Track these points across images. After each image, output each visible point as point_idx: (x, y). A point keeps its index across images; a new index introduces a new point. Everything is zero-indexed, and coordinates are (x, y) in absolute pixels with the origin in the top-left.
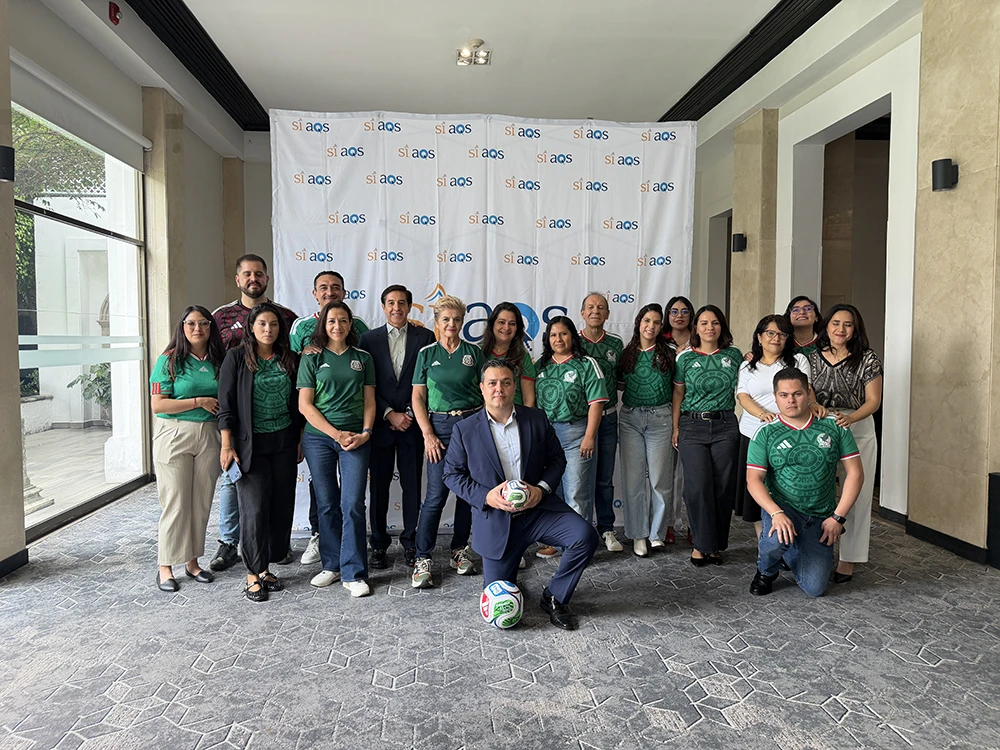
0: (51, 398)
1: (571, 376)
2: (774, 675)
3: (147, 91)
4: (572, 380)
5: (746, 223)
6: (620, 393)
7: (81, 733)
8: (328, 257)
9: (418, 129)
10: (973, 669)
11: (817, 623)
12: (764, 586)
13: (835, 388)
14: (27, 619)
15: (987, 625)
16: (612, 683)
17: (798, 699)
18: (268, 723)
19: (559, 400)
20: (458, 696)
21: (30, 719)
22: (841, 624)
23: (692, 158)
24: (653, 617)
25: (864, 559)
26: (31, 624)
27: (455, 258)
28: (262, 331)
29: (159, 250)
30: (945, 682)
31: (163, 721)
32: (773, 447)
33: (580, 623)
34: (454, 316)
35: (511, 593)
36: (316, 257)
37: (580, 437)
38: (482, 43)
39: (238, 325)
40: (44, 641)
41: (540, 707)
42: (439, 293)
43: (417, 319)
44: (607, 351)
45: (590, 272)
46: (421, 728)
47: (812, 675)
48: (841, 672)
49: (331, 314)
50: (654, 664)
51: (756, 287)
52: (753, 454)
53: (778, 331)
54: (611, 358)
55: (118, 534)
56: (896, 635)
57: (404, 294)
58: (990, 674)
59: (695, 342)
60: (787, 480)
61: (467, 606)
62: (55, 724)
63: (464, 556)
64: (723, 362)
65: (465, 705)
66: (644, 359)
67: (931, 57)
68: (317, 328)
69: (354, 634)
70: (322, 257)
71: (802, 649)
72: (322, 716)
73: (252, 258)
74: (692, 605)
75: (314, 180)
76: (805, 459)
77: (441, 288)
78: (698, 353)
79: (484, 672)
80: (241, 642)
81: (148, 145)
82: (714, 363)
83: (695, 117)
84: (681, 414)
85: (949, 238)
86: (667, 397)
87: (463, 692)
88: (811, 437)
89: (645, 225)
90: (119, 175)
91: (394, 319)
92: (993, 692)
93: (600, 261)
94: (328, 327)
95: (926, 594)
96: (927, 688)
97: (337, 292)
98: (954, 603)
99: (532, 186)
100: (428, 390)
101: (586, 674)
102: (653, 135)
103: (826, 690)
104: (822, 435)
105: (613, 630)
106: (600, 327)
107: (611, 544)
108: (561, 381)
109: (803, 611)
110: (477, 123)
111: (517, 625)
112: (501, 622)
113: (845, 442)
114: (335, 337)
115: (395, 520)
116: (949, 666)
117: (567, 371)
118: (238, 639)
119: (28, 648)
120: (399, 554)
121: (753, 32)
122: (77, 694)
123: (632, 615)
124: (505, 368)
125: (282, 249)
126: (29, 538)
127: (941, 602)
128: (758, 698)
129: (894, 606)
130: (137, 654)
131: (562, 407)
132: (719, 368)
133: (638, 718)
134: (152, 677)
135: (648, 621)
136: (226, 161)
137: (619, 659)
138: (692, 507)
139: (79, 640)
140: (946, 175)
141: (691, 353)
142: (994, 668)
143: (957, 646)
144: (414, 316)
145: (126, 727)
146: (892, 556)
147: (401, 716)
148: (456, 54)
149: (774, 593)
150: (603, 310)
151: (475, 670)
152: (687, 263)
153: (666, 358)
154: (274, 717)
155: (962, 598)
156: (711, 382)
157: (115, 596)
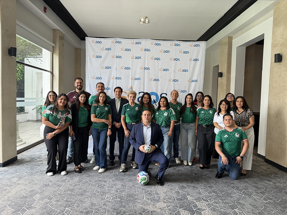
0: (28, 113)
1: (166, 114)
2: (218, 202)
3: (54, 30)
4: (166, 115)
5: (223, 69)
6: (181, 118)
7: (26, 208)
8: (101, 78)
9: (126, 43)
10: (277, 204)
11: (233, 187)
12: (220, 176)
13: (240, 121)
14: (15, 176)
15: (284, 190)
16: (172, 202)
17: (224, 210)
18: (76, 208)
19: (162, 121)
20: (128, 203)
21: (13, 204)
22: (240, 188)
23: (204, 52)
24: (186, 183)
25: (250, 169)
26: (16, 177)
27: (136, 79)
28: (81, 99)
29: (56, 74)
30: (268, 207)
31: (48, 206)
32: (223, 137)
33: (165, 184)
34: (133, 96)
35: (145, 175)
36: (97, 78)
37: (168, 131)
38: (147, 17)
39: (75, 97)
40: (19, 182)
41: (150, 208)
42: (131, 89)
43: (125, 96)
44: (177, 107)
45: (174, 84)
46: (117, 212)
47: (229, 203)
48: (238, 203)
49: (101, 95)
50: (184, 197)
51: (225, 88)
52: (217, 138)
53: (225, 104)
54: (179, 109)
55: (42, 153)
56: (256, 192)
57: (120, 89)
58: (282, 205)
59: (202, 105)
60: (227, 146)
61: (134, 177)
62: (20, 205)
63: (135, 163)
64: (210, 112)
65: (130, 206)
66: (188, 109)
67: (276, 24)
68: (97, 98)
69: (102, 184)
70: (99, 78)
71: (228, 195)
72: (90, 207)
73: (79, 79)
74: (198, 180)
75: (97, 57)
76: (232, 140)
77: (131, 87)
78: (203, 109)
79: (136, 197)
80: (71, 185)
81: (54, 45)
82: (208, 112)
83: (206, 40)
84: (198, 125)
85: (279, 76)
86: (194, 121)
87: (129, 202)
88: (233, 134)
89: (190, 70)
90: (46, 54)
91: (117, 96)
92: (282, 211)
93: (177, 81)
94: (100, 98)
95: (267, 180)
96: (262, 209)
97: (103, 88)
98: (275, 184)
99: (158, 59)
100: (126, 117)
101: (165, 199)
102: (193, 45)
103: (233, 207)
104: (237, 133)
105: (174, 187)
106: (176, 100)
107: (178, 162)
108: (163, 115)
109: (230, 184)
110: (143, 41)
111: (147, 184)
112: (142, 183)
113: (244, 135)
114: (101, 101)
115: (117, 152)
116: (270, 202)
117: (165, 112)
118: (70, 184)
119: (15, 184)
120: (117, 162)
121: (225, 15)
122: (26, 197)
123: (180, 183)
124: (149, 111)
125: (88, 76)
126: (18, 153)
127: (271, 183)
128: (213, 209)
129: (257, 183)
130: (43, 187)
131: (163, 123)
132: (209, 113)
133: (177, 213)
134: (46, 194)
135: (185, 185)
136: (76, 49)
137: (175, 195)
138: (200, 152)
139: (28, 182)
140: (279, 58)
141: (201, 108)
142: (284, 204)
143: (273, 196)
144: (123, 95)
145: (38, 207)
146: (259, 168)
147: (112, 208)
148: (139, 20)
149: (222, 178)
150: (177, 95)
151: (134, 196)
152: (202, 82)
153: (194, 109)
154: (77, 207)
155: (278, 182)
156: (206, 118)
157: (39, 170)
